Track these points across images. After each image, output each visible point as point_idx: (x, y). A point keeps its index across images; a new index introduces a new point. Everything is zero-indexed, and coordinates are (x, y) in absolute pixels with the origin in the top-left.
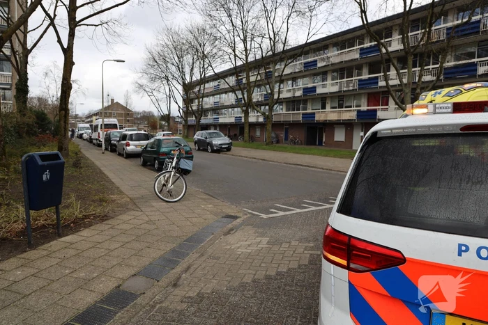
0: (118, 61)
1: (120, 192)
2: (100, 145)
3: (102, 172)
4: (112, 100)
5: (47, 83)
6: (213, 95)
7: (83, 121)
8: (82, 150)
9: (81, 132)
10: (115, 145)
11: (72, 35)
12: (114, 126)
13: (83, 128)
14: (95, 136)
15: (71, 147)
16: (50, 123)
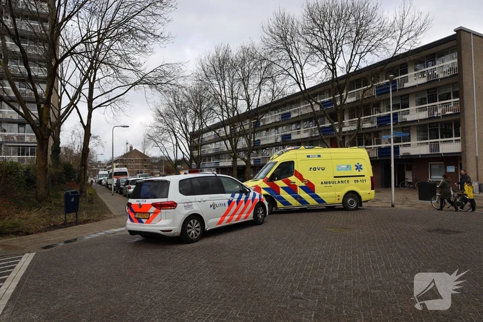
0: (124, 127)
1: (111, 213)
2: (111, 189)
3: (105, 205)
4: (131, 148)
5: (74, 139)
6: (215, 142)
7: (105, 168)
8: (98, 193)
9: (100, 179)
10: (122, 189)
11: (90, 117)
12: (125, 174)
13: (103, 175)
14: (109, 181)
15: (89, 191)
16: (75, 172)
